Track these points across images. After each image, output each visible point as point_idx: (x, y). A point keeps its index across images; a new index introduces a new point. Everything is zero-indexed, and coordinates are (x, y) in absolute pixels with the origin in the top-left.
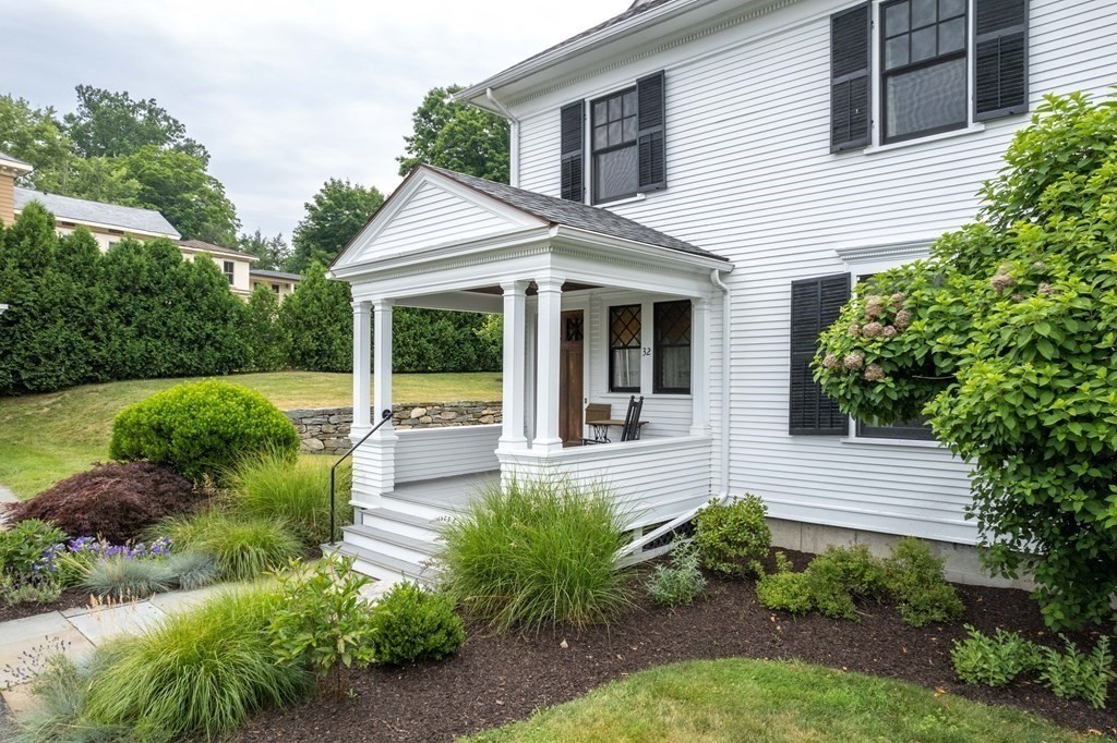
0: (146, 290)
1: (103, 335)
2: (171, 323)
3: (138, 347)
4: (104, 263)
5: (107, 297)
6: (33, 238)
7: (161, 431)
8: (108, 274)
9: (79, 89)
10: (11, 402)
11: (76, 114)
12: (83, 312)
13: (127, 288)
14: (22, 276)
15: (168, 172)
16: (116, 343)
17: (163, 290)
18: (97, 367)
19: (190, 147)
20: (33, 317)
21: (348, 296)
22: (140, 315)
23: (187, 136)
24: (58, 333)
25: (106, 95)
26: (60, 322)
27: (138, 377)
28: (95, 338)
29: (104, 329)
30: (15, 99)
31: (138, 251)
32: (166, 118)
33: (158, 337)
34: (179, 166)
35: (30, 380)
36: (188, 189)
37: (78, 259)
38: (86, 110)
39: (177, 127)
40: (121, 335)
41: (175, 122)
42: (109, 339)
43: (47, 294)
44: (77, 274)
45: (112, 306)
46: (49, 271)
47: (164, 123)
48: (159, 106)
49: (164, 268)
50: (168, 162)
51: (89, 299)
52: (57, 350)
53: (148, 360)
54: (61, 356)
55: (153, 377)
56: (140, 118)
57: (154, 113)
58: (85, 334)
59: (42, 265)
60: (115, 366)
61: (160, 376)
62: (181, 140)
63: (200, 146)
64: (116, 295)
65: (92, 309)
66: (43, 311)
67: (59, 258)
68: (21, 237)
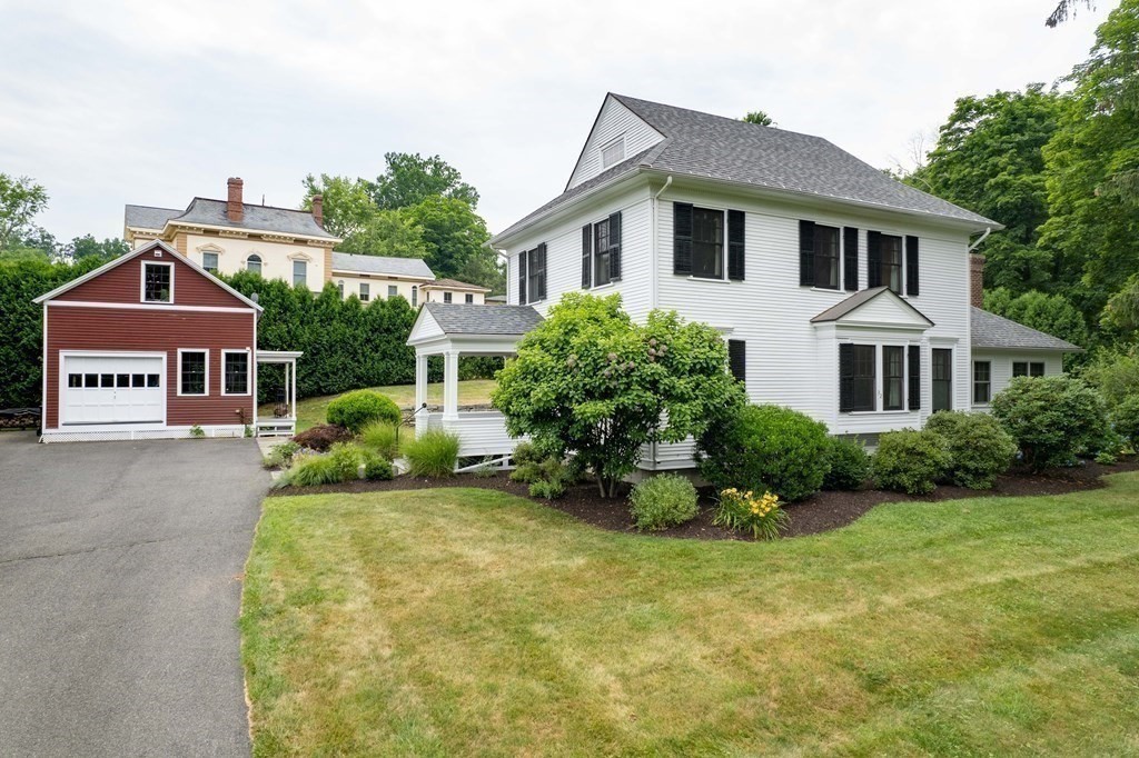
0: (388, 330)
1: (362, 360)
2: (401, 351)
3: (382, 366)
4: (364, 315)
5: (365, 336)
6: (328, 303)
7: (341, 412)
8: (365, 321)
9: (387, 156)
10: (316, 399)
11: (385, 175)
12: (351, 346)
13: (376, 330)
14: (322, 326)
15: (444, 216)
16: (369, 365)
17: (397, 329)
18: (359, 379)
19: (465, 190)
20: (326, 351)
21: (413, 354)
22: (383, 346)
23: (462, 181)
24: (339, 359)
25: (405, 158)
26: (340, 352)
27: (383, 385)
28: (358, 361)
29: (363, 355)
30: (342, 178)
31: (383, 306)
32: (447, 169)
33: (393, 360)
34: (453, 210)
35: (325, 387)
36: (459, 228)
37: (349, 313)
38: (392, 171)
39: (455, 175)
40: (373, 359)
41: (454, 170)
42: (365, 361)
43: (334, 337)
44: (349, 322)
45: (368, 341)
46: (334, 322)
47: (446, 173)
48: (442, 161)
49: (398, 314)
50: (444, 207)
51: (355, 338)
52: (338, 369)
53: (388, 374)
54: (340, 373)
55: (391, 385)
56: (429, 172)
57: (438, 166)
58: (352, 359)
59: (332, 319)
60: (369, 378)
61: (395, 384)
62: (457, 185)
63: (473, 188)
64: (370, 333)
65: (356, 344)
66: (331, 347)
67: (340, 314)
68: (322, 303)
